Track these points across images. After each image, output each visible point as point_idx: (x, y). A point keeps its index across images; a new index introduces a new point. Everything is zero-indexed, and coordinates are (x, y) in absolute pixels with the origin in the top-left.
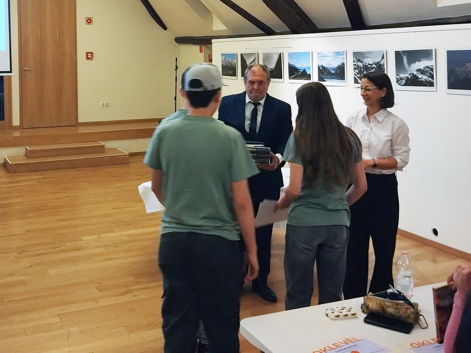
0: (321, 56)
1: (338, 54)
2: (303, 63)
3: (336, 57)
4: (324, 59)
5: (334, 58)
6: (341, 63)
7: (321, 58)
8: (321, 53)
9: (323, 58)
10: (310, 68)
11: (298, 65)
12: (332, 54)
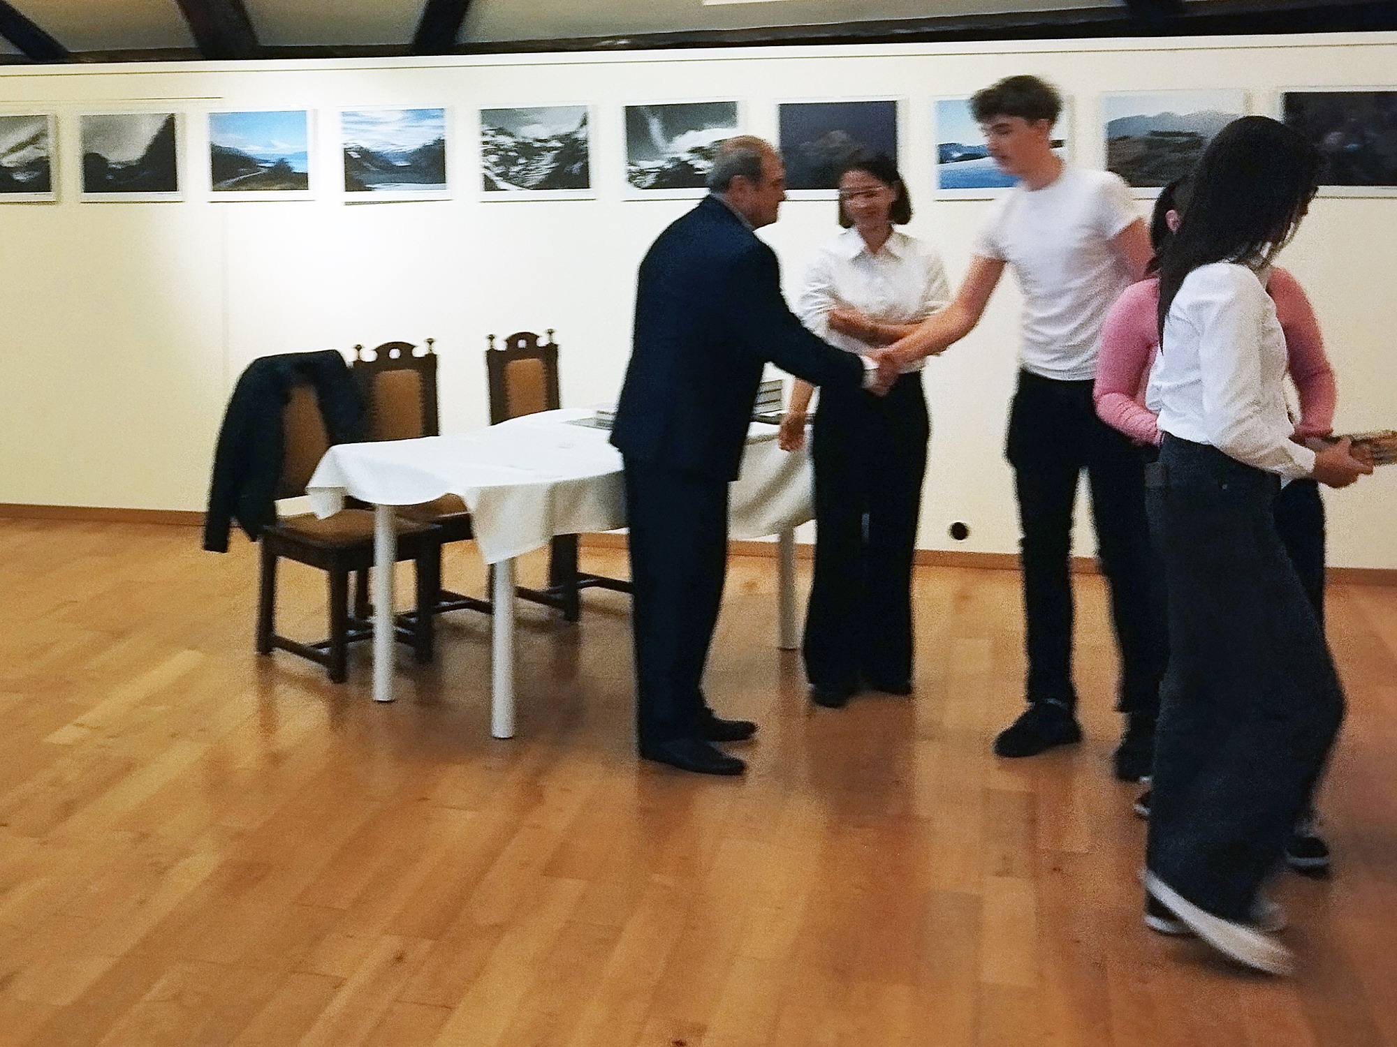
0: (356, 123)
1: (423, 114)
2: (274, 142)
3: (414, 124)
4: (371, 131)
5: (406, 126)
6: (433, 140)
7: (357, 126)
8: (354, 114)
9: (364, 127)
10: (303, 156)
11: (252, 148)
12: (400, 116)
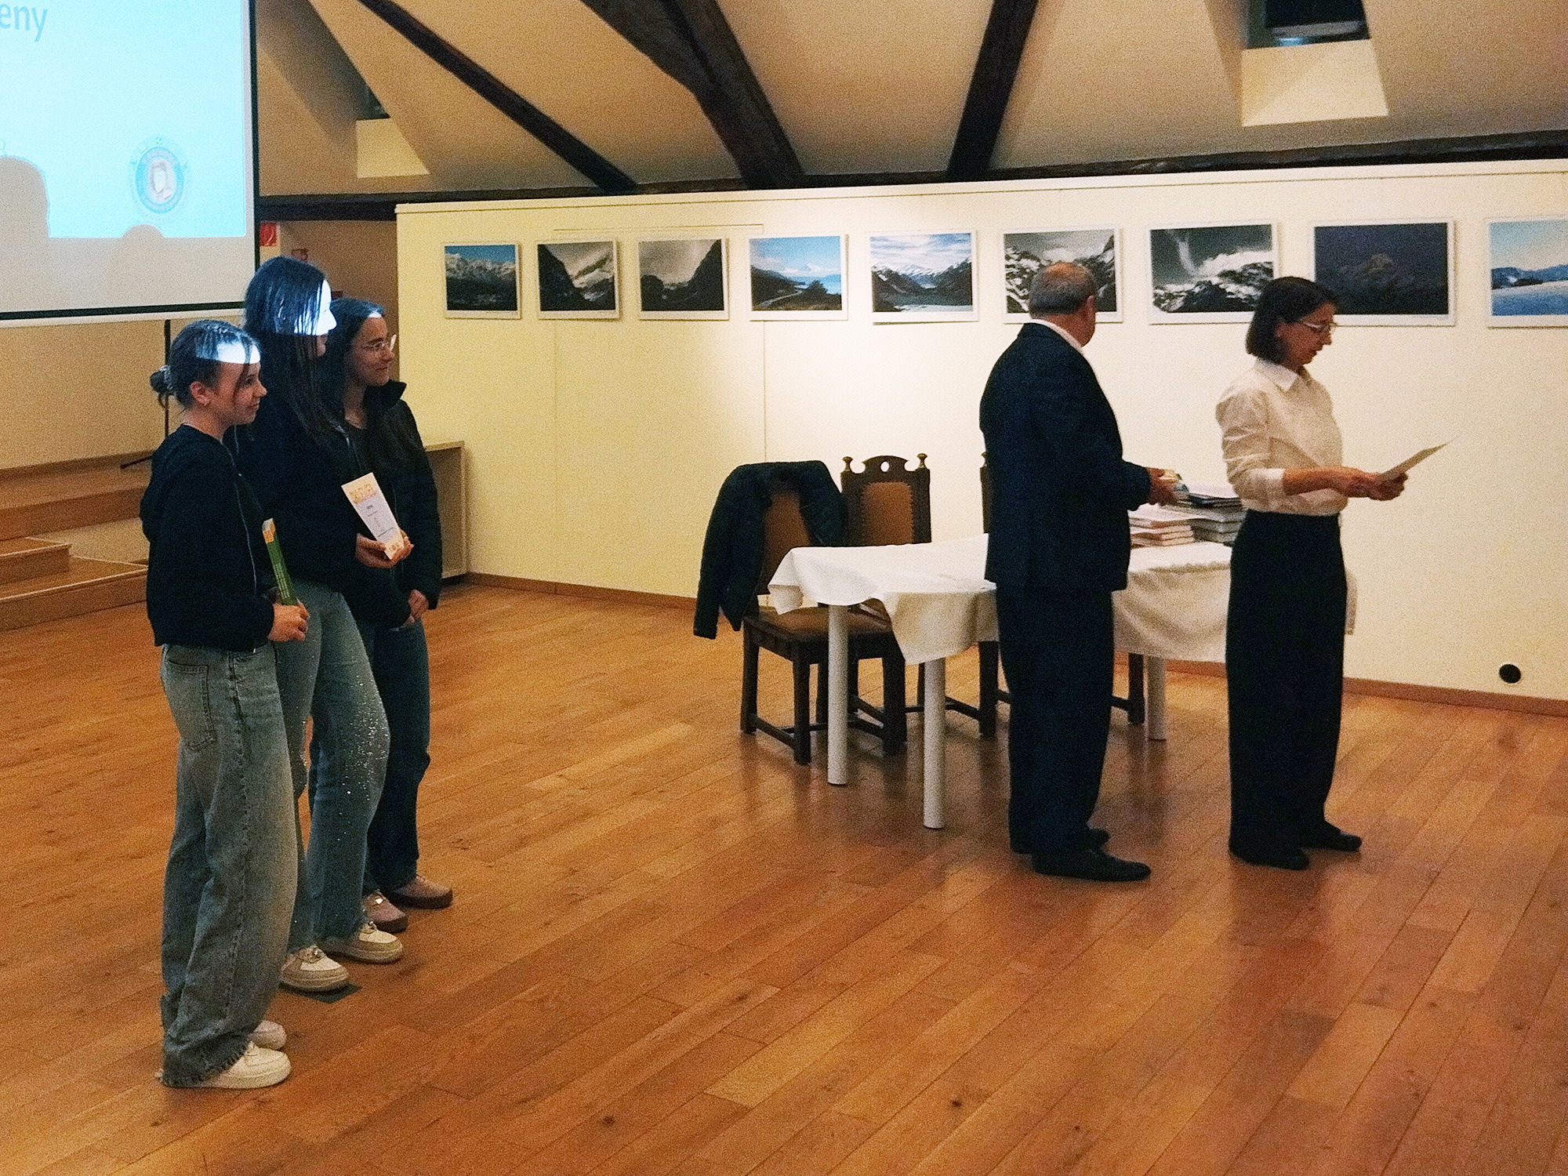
0: (886, 247)
1: (952, 238)
2: (810, 265)
3: (940, 249)
5: (934, 250)
6: (960, 263)
7: (887, 251)
8: (885, 239)
9: (893, 251)
10: (837, 278)
11: (789, 272)
12: (928, 240)
